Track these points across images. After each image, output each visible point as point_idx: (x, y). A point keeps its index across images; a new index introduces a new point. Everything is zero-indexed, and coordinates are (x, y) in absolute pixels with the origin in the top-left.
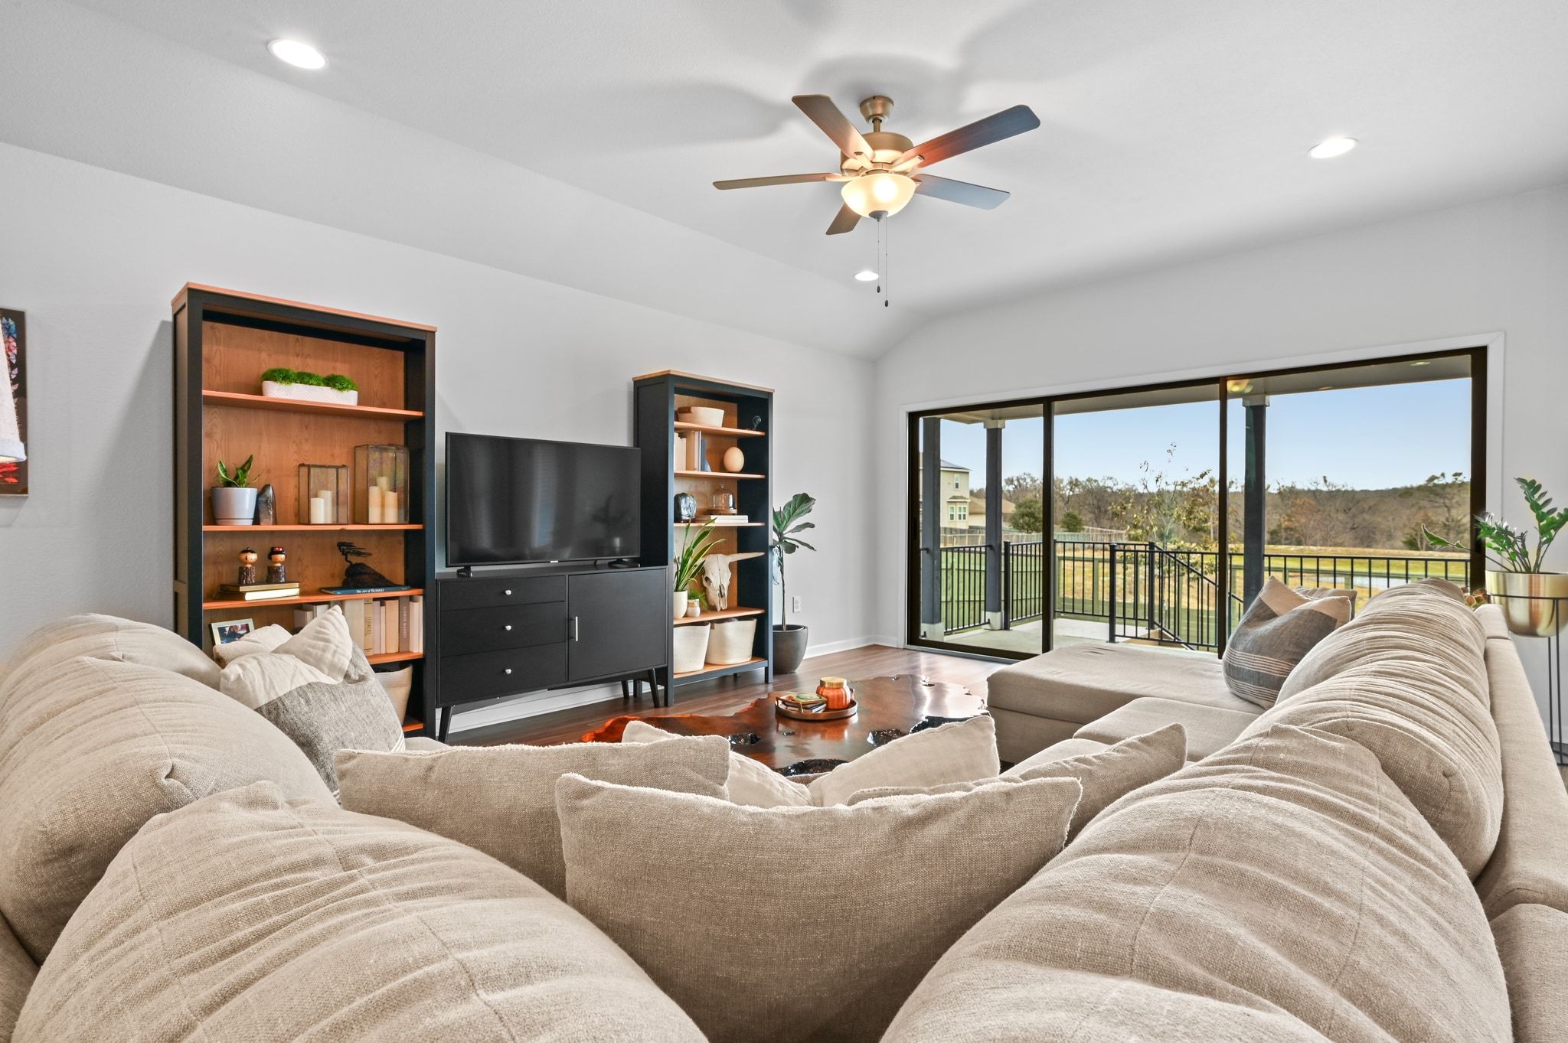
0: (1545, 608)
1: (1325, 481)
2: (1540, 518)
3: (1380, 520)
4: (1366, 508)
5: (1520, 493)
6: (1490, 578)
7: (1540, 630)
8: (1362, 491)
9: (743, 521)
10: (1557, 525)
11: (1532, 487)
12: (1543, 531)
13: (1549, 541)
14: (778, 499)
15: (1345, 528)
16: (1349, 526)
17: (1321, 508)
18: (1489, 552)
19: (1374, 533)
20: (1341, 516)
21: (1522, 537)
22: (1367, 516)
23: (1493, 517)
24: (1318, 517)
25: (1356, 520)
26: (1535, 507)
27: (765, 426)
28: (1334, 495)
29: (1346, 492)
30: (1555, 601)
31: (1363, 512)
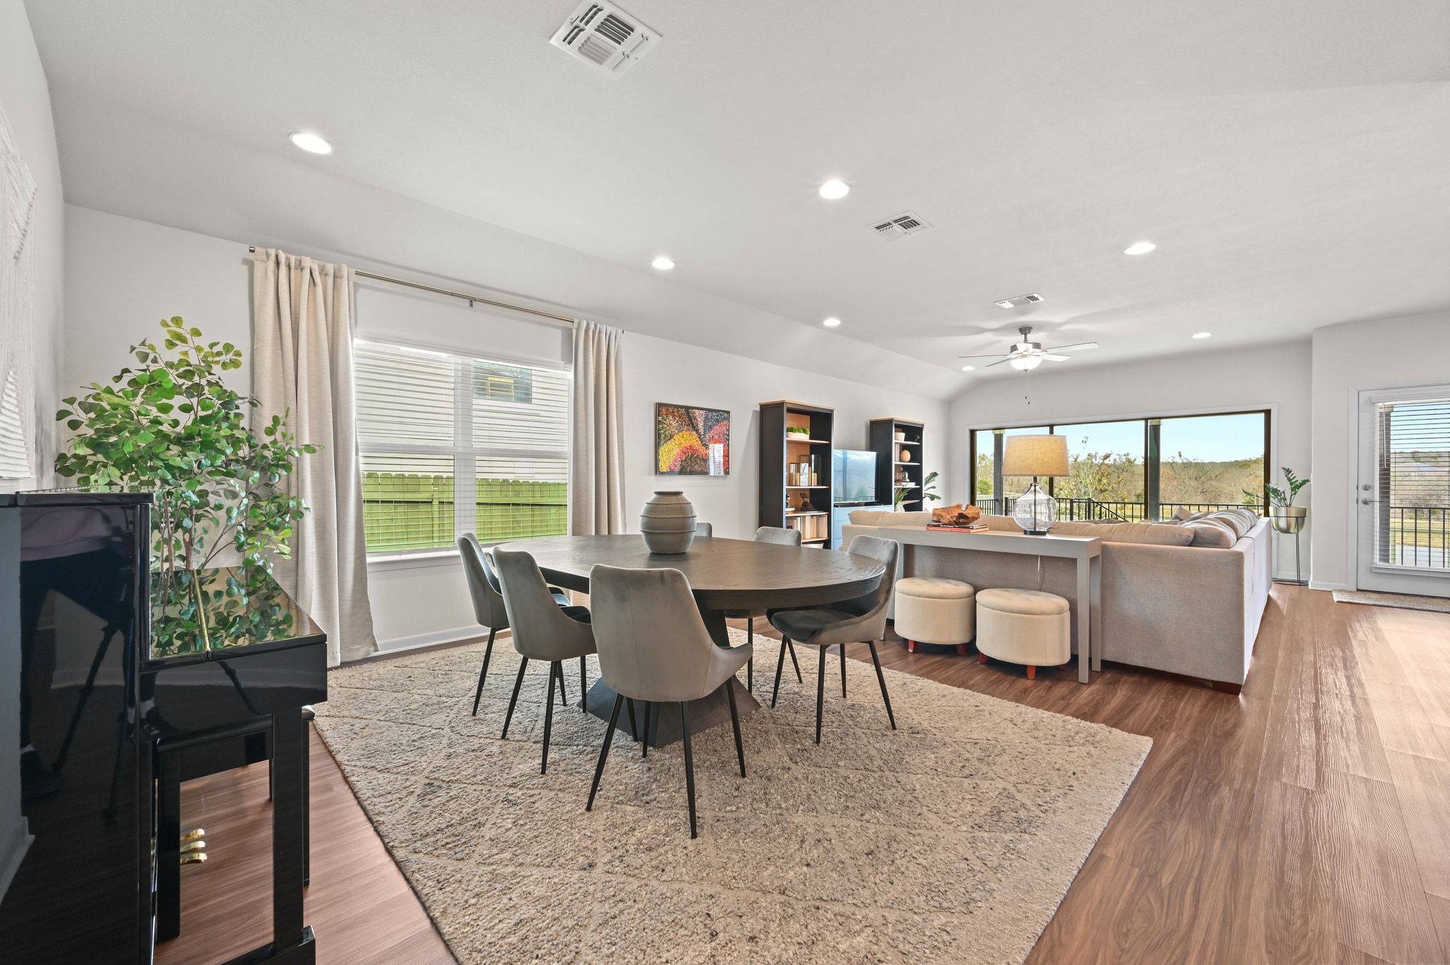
0: (1293, 521)
1: (1180, 456)
2: (1291, 484)
3: (1224, 485)
4: (1214, 477)
5: (1283, 473)
6: (1271, 509)
7: (1292, 531)
8: (1210, 463)
9: (912, 485)
10: (1299, 487)
11: (1288, 471)
12: (1293, 490)
13: (1295, 494)
14: (925, 474)
15: (1196, 492)
16: (1200, 490)
17: (1177, 476)
18: (1271, 499)
19: (1219, 496)
20: (1193, 483)
21: (1284, 492)
22: (1214, 483)
23: (1273, 484)
24: (1175, 483)
25: (1205, 486)
26: (1289, 479)
27: (920, 441)
28: (1187, 465)
29: (1197, 464)
30: (1297, 518)
31: (1211, 479)
